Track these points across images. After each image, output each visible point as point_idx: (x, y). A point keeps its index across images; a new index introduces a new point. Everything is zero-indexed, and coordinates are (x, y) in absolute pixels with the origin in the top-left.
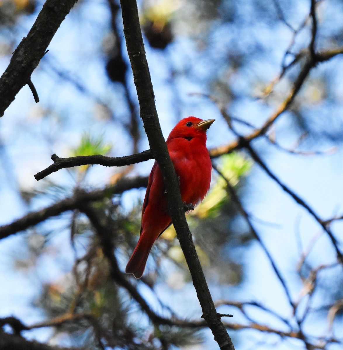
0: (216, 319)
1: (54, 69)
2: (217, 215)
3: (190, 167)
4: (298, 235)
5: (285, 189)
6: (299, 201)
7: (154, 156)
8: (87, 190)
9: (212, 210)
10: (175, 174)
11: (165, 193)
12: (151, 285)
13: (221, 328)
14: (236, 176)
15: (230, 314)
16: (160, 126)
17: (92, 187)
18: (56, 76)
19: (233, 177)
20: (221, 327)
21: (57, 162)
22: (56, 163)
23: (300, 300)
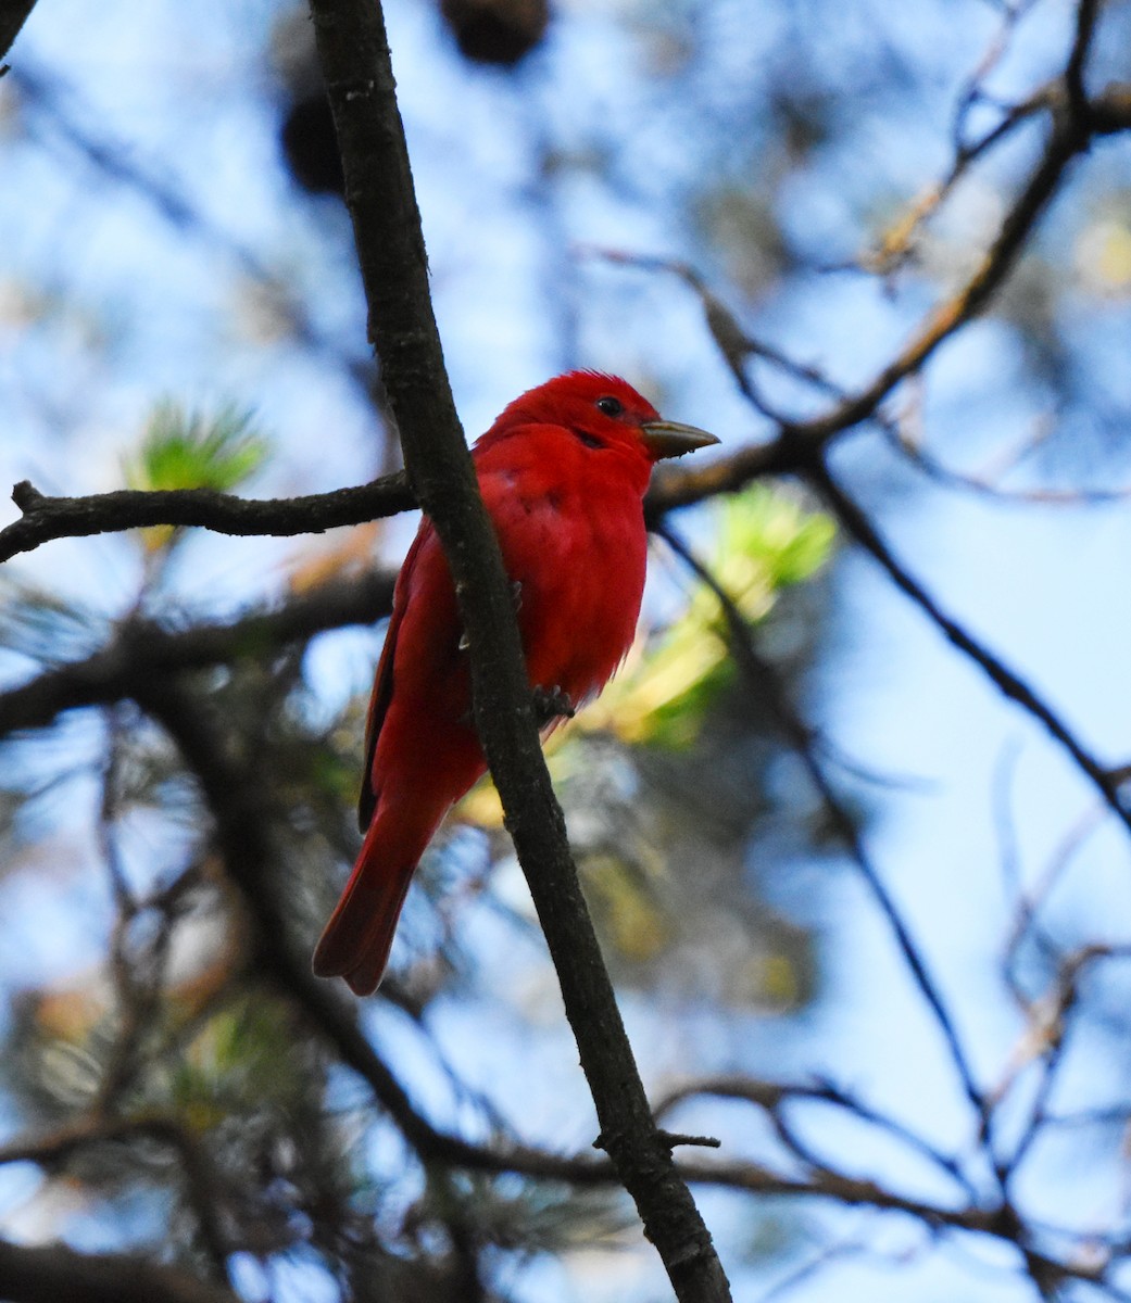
0: (653, 1156)
1: (74, 136)
2: (683, 733)
3: (565, 543)
4: (1004, 822)
5: (957, 636)
6: (1012, 687)
7: (418, 498)
8: (171, 623)
9: (667, 712)
10: (502, 573)
11: (462, 647)
12: (414, 1007)
13: (669, 1190)
14: (768, 580)
15: (708, 1137)
16: (447, 379)
17: (191, 613)
18: (80, 162)
19: (752, 584)
20: (671, 1186)
21: (33, 514)
22: (32, 518)
23: (1008, 1084)
